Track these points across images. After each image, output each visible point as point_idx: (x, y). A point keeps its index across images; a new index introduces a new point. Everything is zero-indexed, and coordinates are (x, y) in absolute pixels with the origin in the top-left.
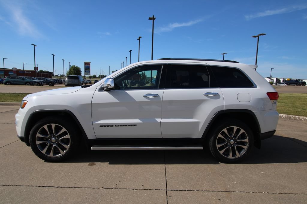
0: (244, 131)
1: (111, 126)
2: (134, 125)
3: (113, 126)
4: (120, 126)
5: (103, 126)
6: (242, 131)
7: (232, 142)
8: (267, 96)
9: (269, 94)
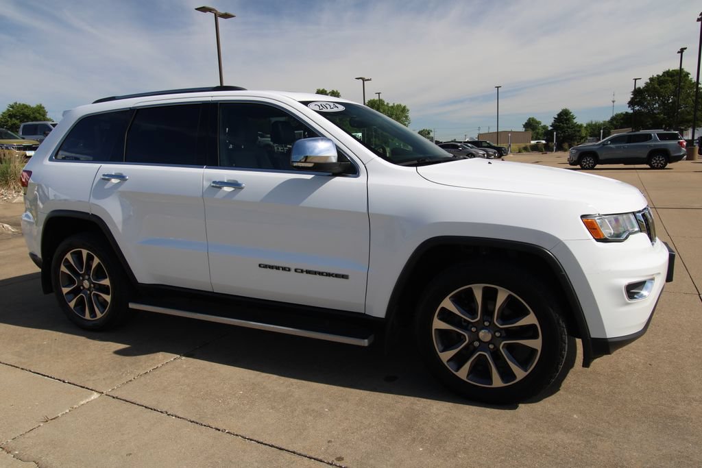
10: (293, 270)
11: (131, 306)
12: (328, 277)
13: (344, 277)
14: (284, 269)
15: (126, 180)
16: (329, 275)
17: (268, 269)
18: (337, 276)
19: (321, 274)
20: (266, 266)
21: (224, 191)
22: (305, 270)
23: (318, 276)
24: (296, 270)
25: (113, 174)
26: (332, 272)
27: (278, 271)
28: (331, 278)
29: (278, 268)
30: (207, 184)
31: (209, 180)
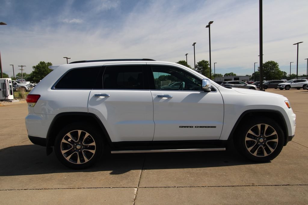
10: (194, 127)
11: (112, 152)
12: (208, 128)
13: (215, 127)
14: (190, 127)
15: (109, 97)
16: (209, 127)
17: (183, 128)
18: (212, 127)
19: (206, 127)
20: (182, 127)
21: (163, 99)
22: (199, 126)
23: (204, 128)
24: (195, 127)
25: (100, 94)
26: (210, 126)
27: (188, 128)
28: (210, 128)
29: (188, 127)
30: (154, 97)
31: (155, 95)
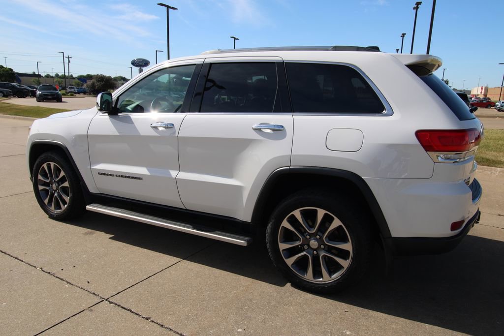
0: (340, 223)
1: (111, 175)
2: (139, 178)
3: (113, 175)
4: (122, 176)
5: (102, 174)
6: (336, 223)
7: (314, 243)
8: (415, 141)
9: (420, 134)
